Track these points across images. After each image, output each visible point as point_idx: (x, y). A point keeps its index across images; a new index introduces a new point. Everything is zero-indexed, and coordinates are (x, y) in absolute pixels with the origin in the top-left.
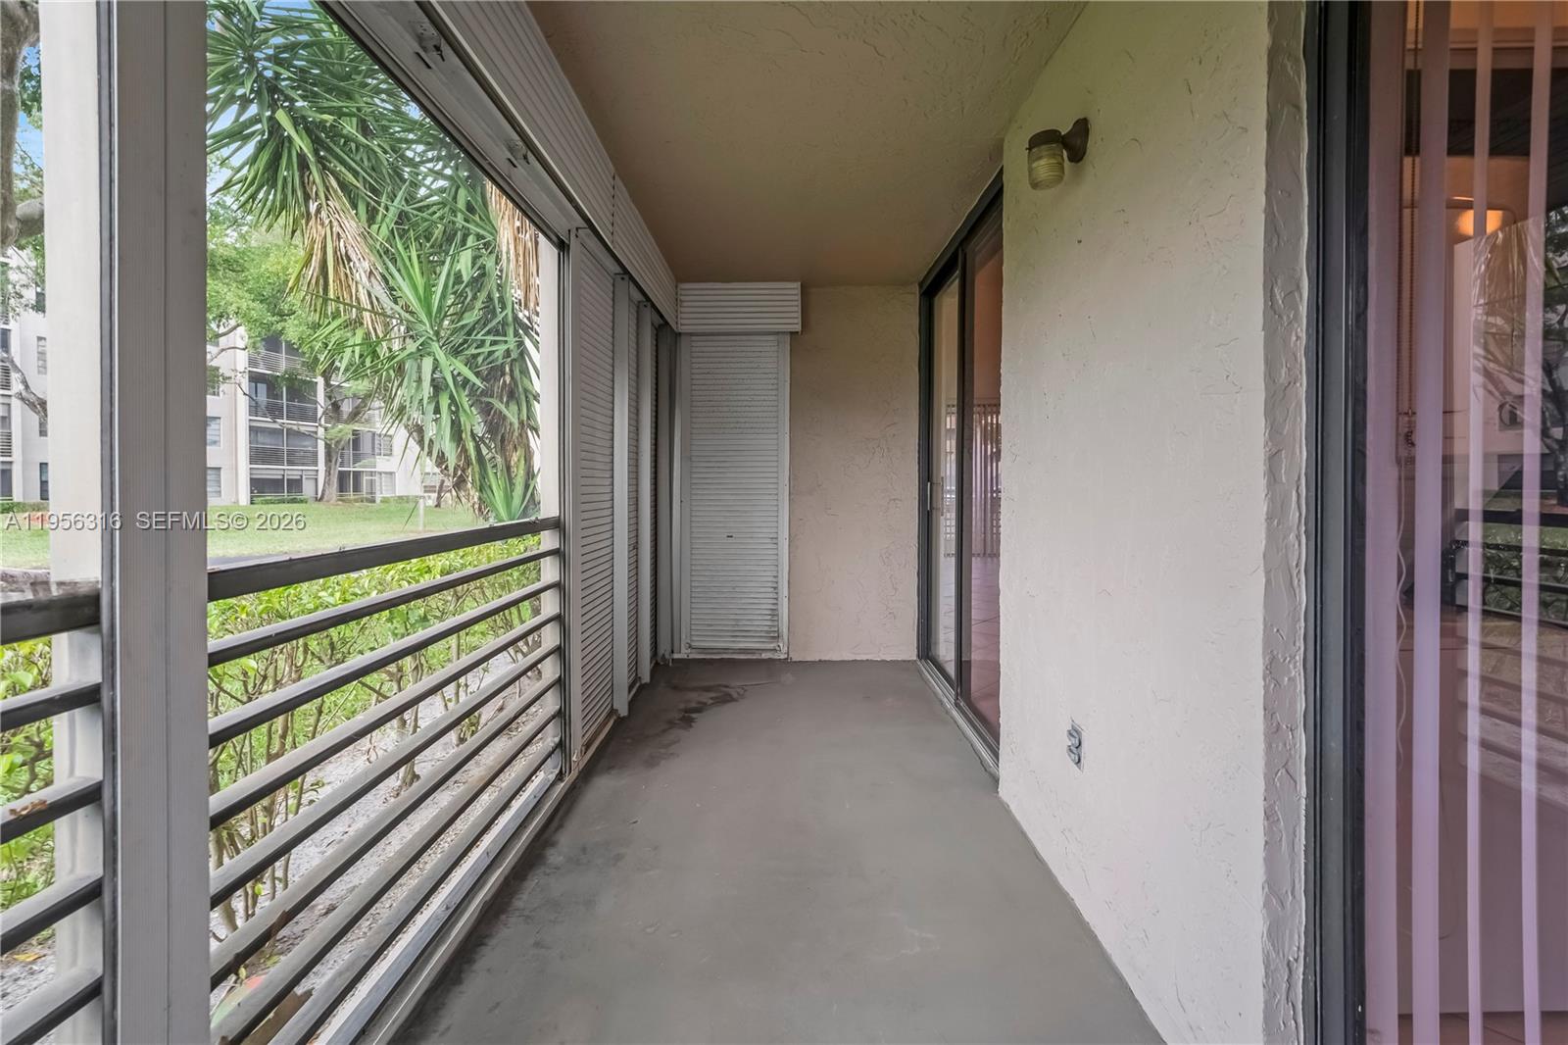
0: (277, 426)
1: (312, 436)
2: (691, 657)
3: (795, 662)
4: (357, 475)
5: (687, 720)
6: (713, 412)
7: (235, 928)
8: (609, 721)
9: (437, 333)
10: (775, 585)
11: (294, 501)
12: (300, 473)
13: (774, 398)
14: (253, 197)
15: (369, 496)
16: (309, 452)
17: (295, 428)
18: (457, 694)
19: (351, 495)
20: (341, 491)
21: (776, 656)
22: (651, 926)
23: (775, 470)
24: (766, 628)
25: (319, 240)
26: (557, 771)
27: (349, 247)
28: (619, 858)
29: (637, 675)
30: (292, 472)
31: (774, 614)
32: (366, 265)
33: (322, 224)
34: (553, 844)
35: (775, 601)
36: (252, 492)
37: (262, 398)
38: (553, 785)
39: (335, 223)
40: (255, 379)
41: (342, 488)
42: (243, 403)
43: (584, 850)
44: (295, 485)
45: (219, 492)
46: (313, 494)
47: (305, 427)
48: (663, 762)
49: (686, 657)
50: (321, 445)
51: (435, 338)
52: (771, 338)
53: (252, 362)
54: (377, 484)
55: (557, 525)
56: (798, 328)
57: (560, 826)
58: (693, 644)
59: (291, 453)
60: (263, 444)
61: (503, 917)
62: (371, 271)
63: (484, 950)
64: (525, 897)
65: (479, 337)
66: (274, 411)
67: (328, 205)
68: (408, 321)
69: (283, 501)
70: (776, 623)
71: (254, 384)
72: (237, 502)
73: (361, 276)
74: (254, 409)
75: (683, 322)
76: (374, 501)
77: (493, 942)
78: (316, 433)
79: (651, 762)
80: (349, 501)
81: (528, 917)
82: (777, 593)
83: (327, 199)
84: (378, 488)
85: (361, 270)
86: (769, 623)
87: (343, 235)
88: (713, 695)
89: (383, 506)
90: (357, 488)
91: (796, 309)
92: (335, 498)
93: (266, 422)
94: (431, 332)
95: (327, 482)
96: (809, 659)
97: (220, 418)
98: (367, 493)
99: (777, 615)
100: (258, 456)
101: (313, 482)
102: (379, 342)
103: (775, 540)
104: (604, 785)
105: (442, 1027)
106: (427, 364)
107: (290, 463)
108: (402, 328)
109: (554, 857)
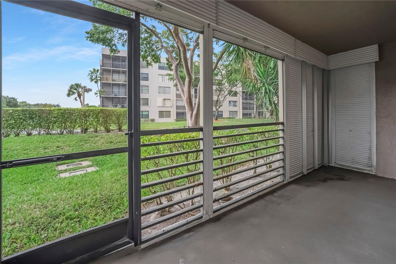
0: (247, 102)
1: (253, 104)
2: (336, 166)
3: (379, 176)
4: (262, 112)
5: (325, 180)
6: (343, 92)
7: (224, 184)
8: (300, 174)
9: (266, 81)
10: (370, 149)
11: (250, 118)
12: (251, 112)
13: (368, 85)
14: (235, 61)
15: (265, 117)
16: (252, 107)
17: (250, 102)
18: (267, 160)
19: (261, 117)
20: (259, 116)
21: (371, 173)
22: (290, 213)
23: (370, 109)
24: (366, 163)
25: (245, 66)
26: (283, 180)
27: (250, 67)
28: (289, 200)
29: (313, 166)
30: (249, 111)
31: (370, 158)
32: (253, 69)
33: (246, 63)
34: (276, 192)
35: (370, 154)
36: (243, 116)
37: (244, 96)
38: (281, 182)
39: (248, 62)
40: (243, 92)
41: (259, 115)
42: (241, 97)
43: (282, 196)
44: (250, 114)
45: (237, 116)
46: (254, 117)
47: (252, 102)
48: (312, 187)
49: (334, 166)
50: (255, 106)
51: (266, 82)
52: (367, 65)
53: (243, 89)
54: (267, 114)
55: (283, 124)
56: (378, 60)
57: (280, 190)
58: (337, 162)
59: (249, 108)
60: (245, 106)
61: (262, 199)
62: (254, 70)
63: (256, 202)
64: (267, 198)
65: (275, 80)
66: (246, 99)
67: (246, 59)
68: (261, 79)
69: (248, 118)
70: (371, 162)
71: (243, 94)
72: (240, 118)
73: (252, 72)
74: (243, 99)
75: (330, 67)
76: (266, 118)
77: (258, 201)
78: (254, 103)
79: (308, 186)
80: (261, 118)
81: (266, 201)
82: (371, 151)
83: (246, 58)
84: (267, 115)
85: (252, 71)
86: (367, 161)
87: (249, 64)
88: (337, 177)
89: (268, 119)
90: (262, 115)
91: (377, 54)
92: (257, 117)
93: (245, 101)
94: (265, 81)
95: (256, 114)
96: (386, 177)
97: (237, 101)
98: (264, 116)
99: (371, 159)
100: (244, 108)
101: (253, 114)
102: (256, 84)
103: (370, 133)
104: (293, 187)
105: (246, 208)
106: (264, 88)
107: (249, 110)
108: (260, 81)
109: (275, 194)
